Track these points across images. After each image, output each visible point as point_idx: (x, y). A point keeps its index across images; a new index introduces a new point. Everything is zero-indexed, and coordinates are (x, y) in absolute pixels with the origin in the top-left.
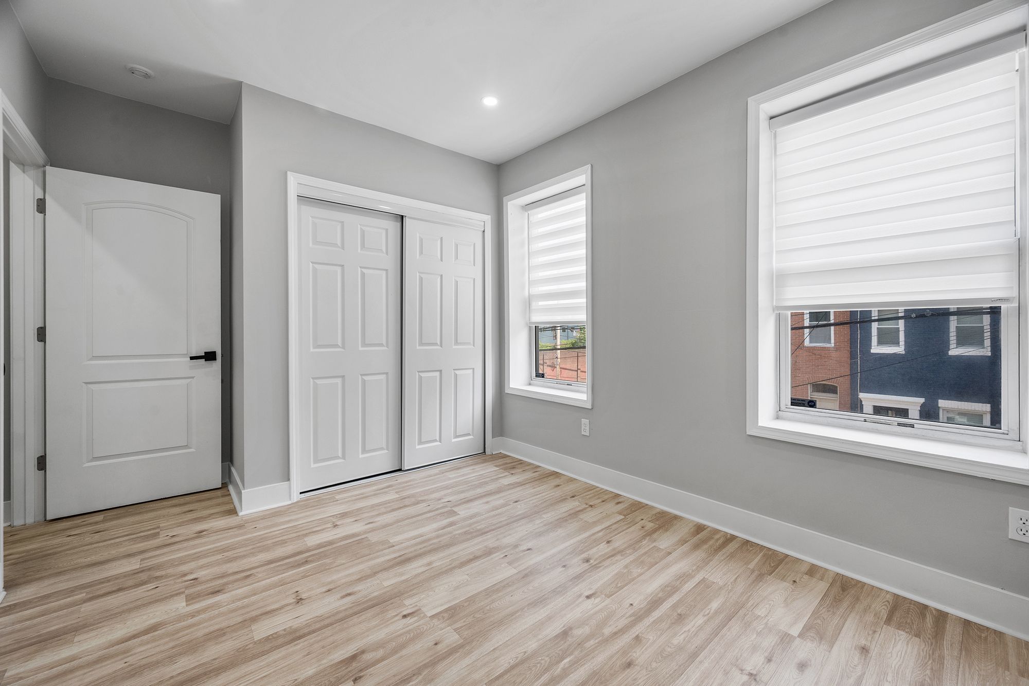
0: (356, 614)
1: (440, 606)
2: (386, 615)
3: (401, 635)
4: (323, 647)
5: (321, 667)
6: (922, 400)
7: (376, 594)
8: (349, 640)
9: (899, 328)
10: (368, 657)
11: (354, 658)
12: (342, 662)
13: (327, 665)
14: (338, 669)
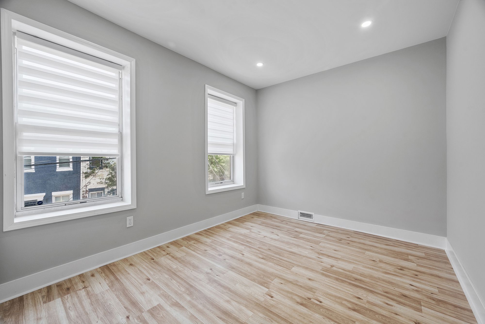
0: (279, 316)
1: (261, 288)
2: (274, 304)
3: (283, 294)
4: (304, 318)
5: (313, 313)
6: (44, 194)
7: (261, 315)
8: (295, 311)
9: (31, 159)
10: (299, 300)
11: (302, 304)
12: (306, 307)
13: (311, 311)
14: (310, 307)
